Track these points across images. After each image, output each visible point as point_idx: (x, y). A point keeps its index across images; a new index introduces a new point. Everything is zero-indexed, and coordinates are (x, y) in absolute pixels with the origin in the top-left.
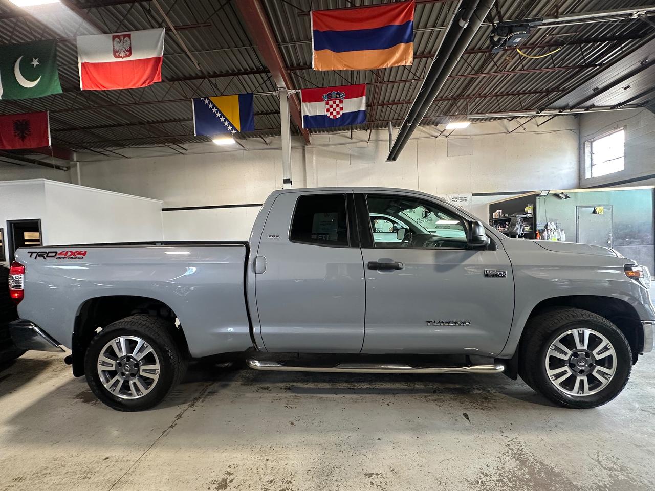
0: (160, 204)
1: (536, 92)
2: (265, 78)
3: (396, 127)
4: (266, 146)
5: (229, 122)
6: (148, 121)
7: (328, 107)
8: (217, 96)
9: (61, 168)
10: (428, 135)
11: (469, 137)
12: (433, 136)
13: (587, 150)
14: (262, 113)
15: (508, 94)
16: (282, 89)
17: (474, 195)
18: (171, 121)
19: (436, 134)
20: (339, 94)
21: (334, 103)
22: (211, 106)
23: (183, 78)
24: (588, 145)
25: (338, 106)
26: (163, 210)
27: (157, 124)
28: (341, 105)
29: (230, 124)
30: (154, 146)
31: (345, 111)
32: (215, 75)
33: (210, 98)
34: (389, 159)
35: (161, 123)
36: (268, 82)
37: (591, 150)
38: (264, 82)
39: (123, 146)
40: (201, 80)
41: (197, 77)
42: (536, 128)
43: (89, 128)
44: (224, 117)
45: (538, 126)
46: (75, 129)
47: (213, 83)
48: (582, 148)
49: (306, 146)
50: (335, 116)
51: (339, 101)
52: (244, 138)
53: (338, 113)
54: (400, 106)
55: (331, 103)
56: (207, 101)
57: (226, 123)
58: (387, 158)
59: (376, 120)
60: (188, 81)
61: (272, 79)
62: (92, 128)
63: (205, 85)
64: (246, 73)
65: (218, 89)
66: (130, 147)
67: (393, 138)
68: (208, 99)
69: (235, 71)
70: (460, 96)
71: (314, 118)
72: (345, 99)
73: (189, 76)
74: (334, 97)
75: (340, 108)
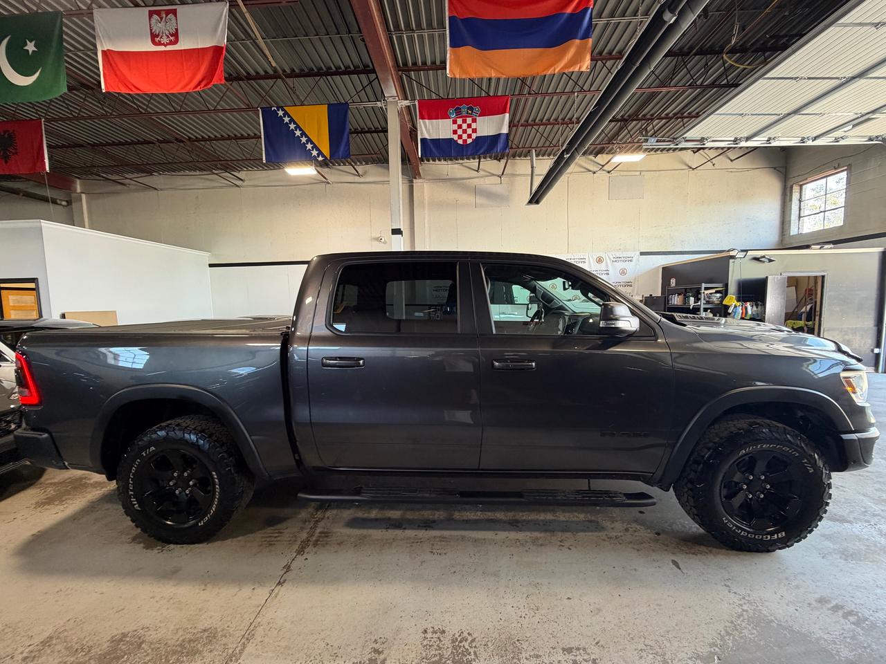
0: (207, 258)
2: (366, 82)
3: (540, 157)
4: (357, 179)
5: (314, 144)
6: (190, 138)
8: (296, 106)
9: (58, 202)
10: (585, 170)
11: (638, 173)
12: (590, 171)
13: (795, 196)
14: (357, 132)
16: (391, 99)
17: (642, 254)
18: (223, 138)
19: (595, 169)
20: (471, 109)
21: (464, 121)
22: (287, 120)
23: (245, 76)
24: (796, 189)
25: (469, 126)
26: (211, 265)
27: (203, 143)
28: (474, 126)
29: (315, 147)
30: (195, 173)
31: (480, 134)
32: (293, 75)
33: (285, 108)
34: (530, 202)
35: (209, 140)
36: (368, 89)
37: (801, 197)
38: (364, 88)
39: (150, 173)
40: (271, 82)
41: (267, 76)
42: (728, 164)
44: (306, 136)
45: (732, 161)
47: (289, 86)
48: (788, 194)
49: (414, 181)
50: (465, 141)
52: (327, 165)
53: (469, 136)
54: (549, 127)
55: (460, 121)
56: (281, 113)
57: (309, 146)
58: (527, 201)
59: (514, 146)
60: (253, 81)
61: (375, 83)
62: (105, 145)
63: (278, 89)
64: (338, 72)
65: (297, 95)
66: (160, 174)
67: (536, 171)
68: (283, 110)
69: (323, 70)
70: (634, 117)
71: (436, 142)
72: (479, 116)
73: (254, 74)
74: (464, 114)
75: (473, 129)
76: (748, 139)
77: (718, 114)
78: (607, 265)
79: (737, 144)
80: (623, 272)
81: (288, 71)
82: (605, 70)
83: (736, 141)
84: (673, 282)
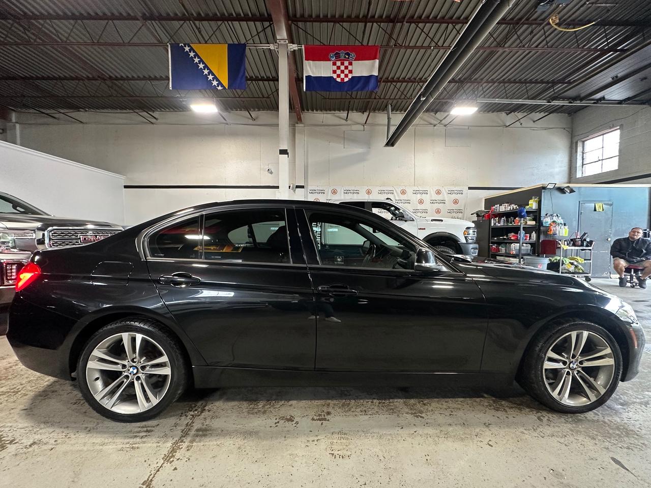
0: (123, 180)
1: (542, 82)
3: (395, 112)
4: (251, 122)
5: (215, 76)
6: (111, 76)
7: (335, 68)
8: (201, 43)
10: (426, 123)
11: (467, 127)
12: (431, 124)
13: (580, 149)
14: (252, 79)
15: (515, 82)
16: (282, 42)
17: (470, 188)
19: (435, 122)
20: (349, 55)
21: (342, 64)
22: (192, 54)
24: (580, 144)
26: (126, 187)
27: (122, 82)
29: (215, 78)
30: (116, 111)
31: (355, 74)
32: (200, 18)
33: (191, 45)
36: (262, 35)
37: (583, 150)
38: (258, 33)
39: (77, 108)
40: (180, 23)
41: (176, 18)
42: (531, 124)
43: (32, 78)
44: (208, 69)
45: (534, 122)
46: (14, 78)
47: (196, 27)
48: (574, 147)
49: (296, 125)
50: (343, 79)
51: (348, 62)
52: (226, 110)
54: (404, 84)
55: (338, 63)
56: (187, 49)
57: (210, 77)
58: (385, 144)
60: (163, 22)
63: (186, 30)
64: (238, 18)
65: (202, 35)
66: (86, 111)
68: (189, 46)
69: (225, 15)
70: (469, 79)
73: (165, 15)
74: (342, 58)
75: (349, 70)
78: (444, 197)
80: (456, 202)
81: (195, 14)
82: (455, 32)
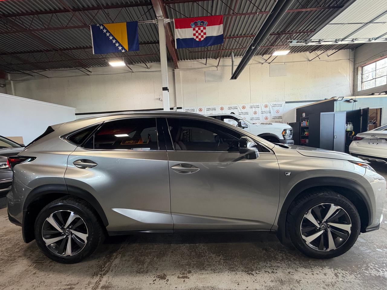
0: (74, 110)
2: (146, 11)
3: (236, 57)
4: (147, 70)
5: (120, 43)
6: (60, 48)
7: (195, 32)
8: (110, 23)
10: (257, 62)
11: (283, 63)
12: (260, 63)
13: (360, 72)
14: (145, 43)
16: (160, 18)
17: (286, 102)
18: (77, 48)
19: (263, 62)
20: (203, 23)
21: (199, 29)
22: (105, 31)
23: (82, 9)
24: (360, 69)
25: (202, 31)
26: (76, 114)
28: (204, 31)
29: (120, 45)
31: (208, 35)
32: (108, 7)
34: (232, 78)
35: (70, 49)
36: (148, 14)
37: (362, 73)
38: (145, 13)
39: (44, 69)
40: (96, 11)
41: (94, 8)
42: (327, 58)
43: (15, 53)
44: (115, 39)
45: (328, 56)
47: (106, 13)
48: (356, 72)
49: (175, 70)
50: (200, 39)
51: (203, 27)
52: (132, 63)
53: (202, 37)
55: (197, 29)
57: (117, 45)
58: (231, 78)
59: (224, 49)
60: (86, 11)
61: (151, 10)
62: (17, 54)
63: (100, 15)
64: (132, 5)
65: (110, 18)
66: (50, 70)
67: (235, 64)
68: (103, 26)
69: (123, 3)
70: (284, 32)
71: (185, 40)
72: (207, 26)
73: (87, 7)
74: (199, 25)
75: (204, 33)
76: (343, 40)
77: (331, 24)
78: (270, 109)
79: (337, 43)
80: (277, 112)
81: (105, 5)
83: (336, 41)
84: (304, 115)
